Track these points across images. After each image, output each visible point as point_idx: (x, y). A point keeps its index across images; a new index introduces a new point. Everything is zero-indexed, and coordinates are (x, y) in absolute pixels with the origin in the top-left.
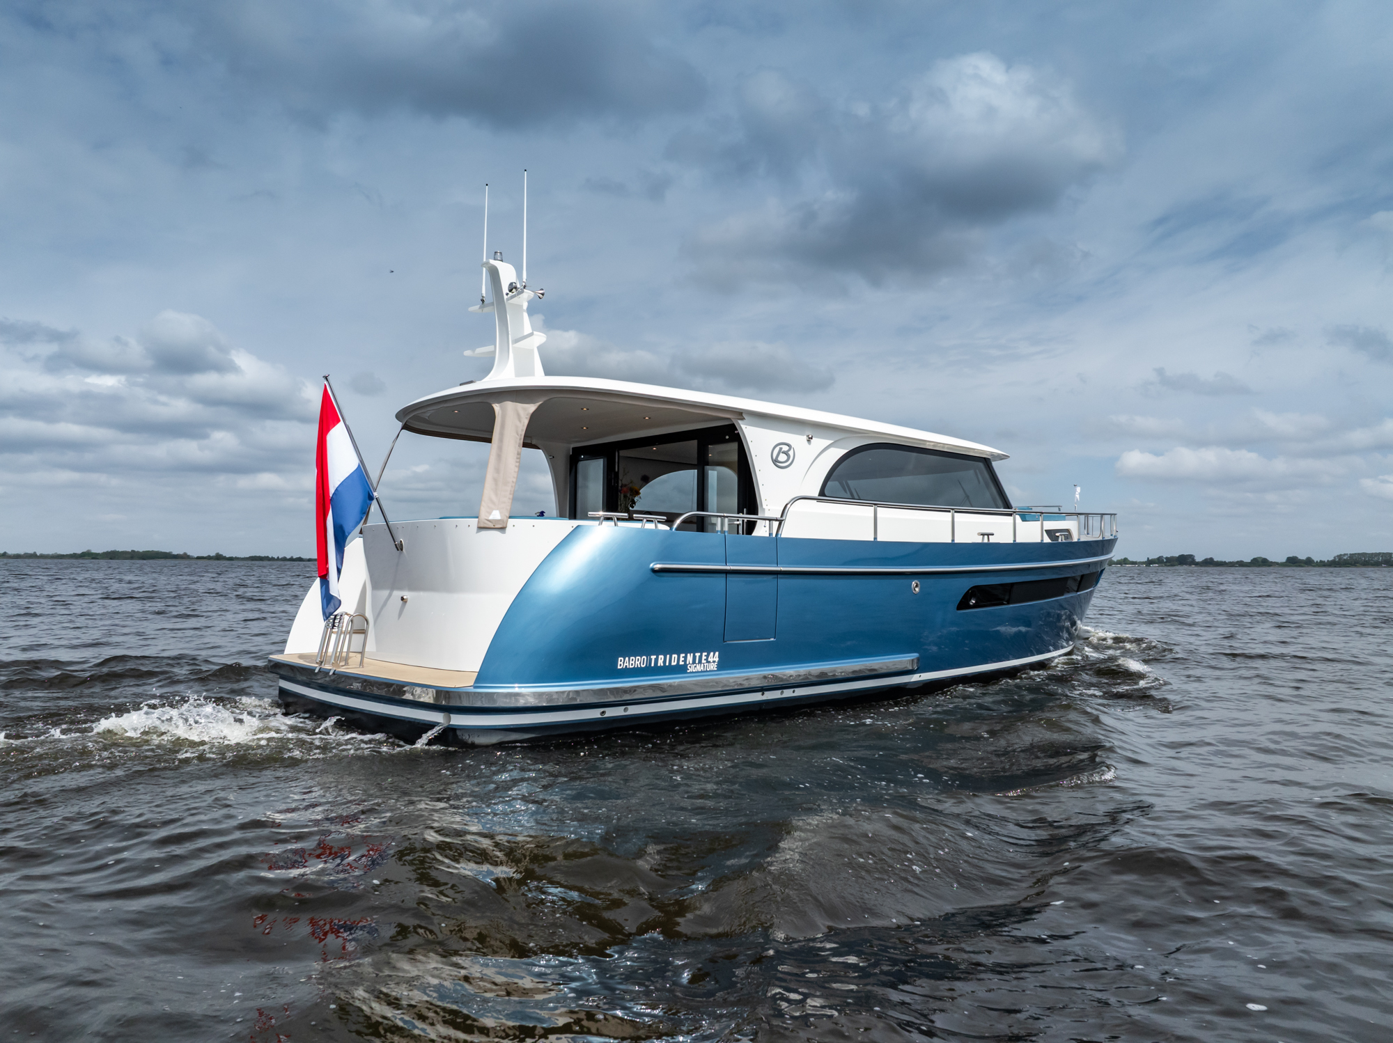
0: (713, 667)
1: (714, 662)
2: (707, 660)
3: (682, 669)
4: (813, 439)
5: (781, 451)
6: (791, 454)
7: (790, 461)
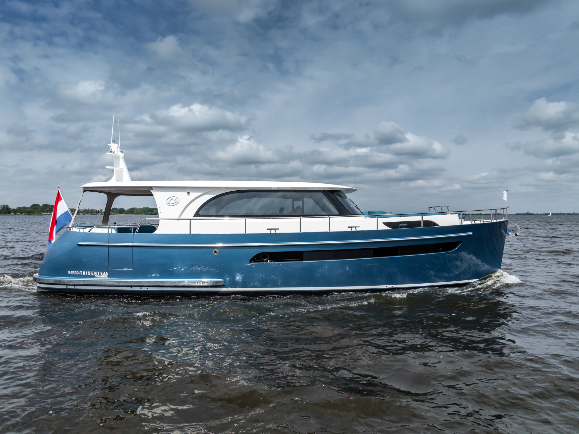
0: (106, 277)
1: (106, 275)
2: (103, 274)
3: (94, 276)
4: (190, 193)
5: (172, 199)
6: (177, 200)
7: (175, 204)
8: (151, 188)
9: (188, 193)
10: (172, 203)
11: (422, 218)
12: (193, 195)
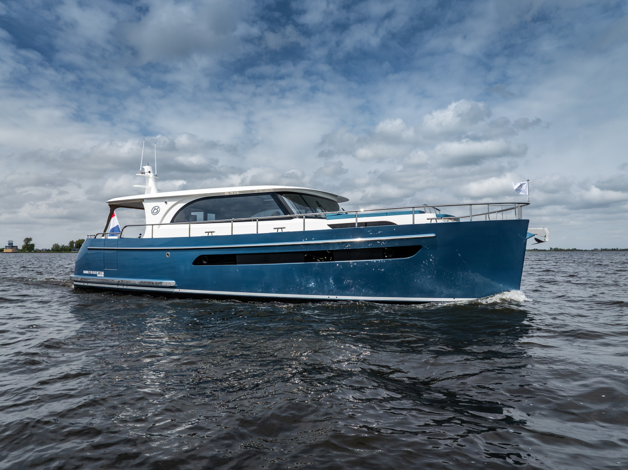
0: (103, 276)
1: (103, 274)
2: (101, 273)
3: (96, 275)
4: (168, 202)
5: (155, 209)
6: (158, 209)
7: (158, 212)
8: (143, 200)
9: (166, 202)
10: (155, 211)
11: (357, 220)
12: (170, 204)
